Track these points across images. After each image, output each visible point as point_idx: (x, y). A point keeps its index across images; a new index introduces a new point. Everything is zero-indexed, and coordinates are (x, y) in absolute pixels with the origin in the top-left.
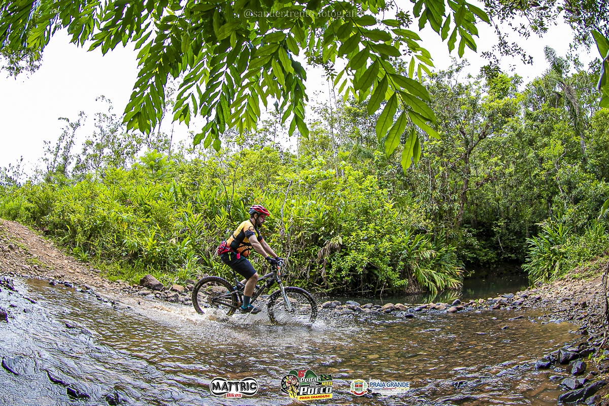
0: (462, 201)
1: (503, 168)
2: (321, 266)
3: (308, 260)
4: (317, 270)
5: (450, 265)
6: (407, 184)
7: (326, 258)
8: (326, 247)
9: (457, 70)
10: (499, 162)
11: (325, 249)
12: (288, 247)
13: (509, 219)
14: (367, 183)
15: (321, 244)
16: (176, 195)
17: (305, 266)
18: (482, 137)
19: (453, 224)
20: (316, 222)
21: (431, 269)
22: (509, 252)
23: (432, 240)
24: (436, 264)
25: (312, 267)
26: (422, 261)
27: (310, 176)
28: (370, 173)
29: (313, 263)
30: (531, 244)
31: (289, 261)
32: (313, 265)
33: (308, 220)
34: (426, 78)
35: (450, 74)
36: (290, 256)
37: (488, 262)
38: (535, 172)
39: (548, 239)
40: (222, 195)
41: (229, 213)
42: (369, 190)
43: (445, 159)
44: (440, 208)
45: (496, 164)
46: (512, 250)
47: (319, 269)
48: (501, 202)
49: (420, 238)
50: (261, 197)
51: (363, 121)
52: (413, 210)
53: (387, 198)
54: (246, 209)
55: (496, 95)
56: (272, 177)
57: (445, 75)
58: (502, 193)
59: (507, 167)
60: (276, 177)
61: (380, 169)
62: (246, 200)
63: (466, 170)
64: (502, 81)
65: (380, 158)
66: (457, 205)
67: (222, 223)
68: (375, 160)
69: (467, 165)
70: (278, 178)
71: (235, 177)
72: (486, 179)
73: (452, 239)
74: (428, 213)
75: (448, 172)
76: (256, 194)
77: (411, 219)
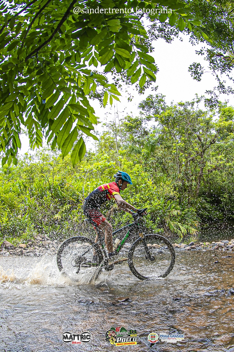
0: (199, 181)
1: (225, 162)
5: (191, 220)
6: (165, 170)
7: (111, 216)
9: (197, 102)
10: (223, 158)
11: (111, 211)
13: (230, 194)
14: (135, 169)
15: (108, 208)
16: (20, 188)
18: (213, 142)
19: (193, 194)
21: (179, 222)
22: (231, 213)
23: (180, 204)
24: (183, 219)
26: (173, 216)
27: (100, 167)
28: (139, 162)
34: (178, 106)
35: (193, 104)
40: (47, 184)
41: (52, 194)
42: (136, 173)
43: (186, 155)
44: (184, 185)
45: (221, 160)
46: (233, 213)
48: (224, 183)
49: (170, 202)
50: (70, 182)
51: (136, 131)
52: (166, 185)
53: (149, 178)
54: (62, 191)
55: (224, 118)
56: (79, 168)
57: (189, 104)
58: (226, 178)
59: (228, 162)
60: (80, 168)
61: (146, 160)
62: (62, 185)
63: (202, 162)
64: (229, 111)
65: (145, 153)
66: (194, 183)
67: (48, 201)
68: (142, 155)
69: (202, 159)
70: (81, 169)
71: (54, 171)
72: (214, 168)
73: (193, 204)
74: (176, 187)
75: (189, 162)
76: (68, 180)
77: (165, 191)
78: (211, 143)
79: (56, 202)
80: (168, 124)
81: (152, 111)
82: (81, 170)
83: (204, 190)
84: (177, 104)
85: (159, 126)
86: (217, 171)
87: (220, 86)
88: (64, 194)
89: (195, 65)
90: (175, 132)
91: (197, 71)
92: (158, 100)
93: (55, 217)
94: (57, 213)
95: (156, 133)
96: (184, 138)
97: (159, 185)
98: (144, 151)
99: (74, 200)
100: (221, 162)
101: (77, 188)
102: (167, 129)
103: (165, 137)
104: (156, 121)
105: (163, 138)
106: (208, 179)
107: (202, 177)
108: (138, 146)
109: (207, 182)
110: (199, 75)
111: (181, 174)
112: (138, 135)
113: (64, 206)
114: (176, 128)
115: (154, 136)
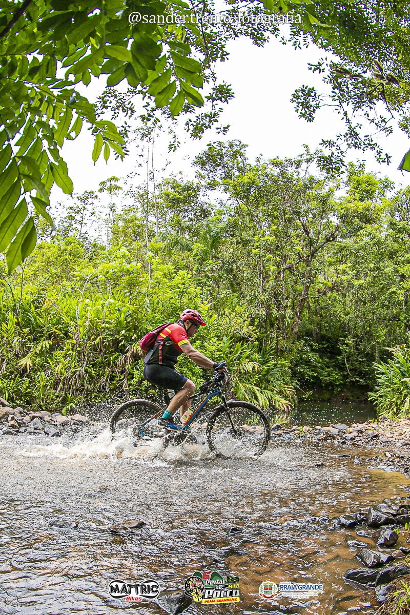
0: (300, 309)
1: (352, 278)
2: (122, 377)
3: (108, 370)
4: (117, 381)
5: (279, 382)
6: (235, 285)
7: (127, 366)
8: (128, 354)
9: (308, 161)
10: (347, 270)
11: (127, 356)
12: (84, 356)
13: (359, 337)
14: (177, 280)
15: (122, 351)
17: (104, 376)
18: (331, 238)
19: (287, 334)
20: (117, 324)
21: (255, 384)
22: (357, 375)
23: (259, 351)
24: (263, 379)
25: (112, 378)
26: (245, 373)
27: (111, 271)
28: (186, 267)
29: (113, 373)
30: (379, 370)
31: (85, 371)
32: (113, 377)
33: (108, 323)
34: (269, 166)
35: (298, 164)
36: (86, 366)
37: (331, 384)
38: (392, 290)
39: (399, 368)
40: (9, 299)
41: (18, 320)
42: (179, 288)
43: (278, 259)
44: (269, 315)
45: (344, 272)
46: (361, 374)
47: (120, 380)
48: (347, 317)
49: (242, 346)
50: (54, 297)
51: (186, 208)
52: (234, 314)
53: (203, 298)
54: (37, 313)
55: (357, 196)
56: (71, 273)
57: (292, 164)
58: (353, 307)
59: (357, 277)
60: (74, 273)
61: (200, 264)
62: (38, 302)
63: (307, 273)
64: (367, 182)
65: (200, 251)
66: (289, 312)
67: (9, 332)
68: (194, 254)
69: (308, 268)
70: (76, 273)
71: (24, 276)
72: (330, 288)
73: (285, 351)
74: (254, 318)
75: (284, 274)
76: (50, 295)
77: (232, 324)
78: (328, 240)
79: (24, 334)
80: (248, 199)
81: (220, 171)
82: (76, 277)
83: (309, 326)
84: (268, 162)
85: (230, 202)
86: (335, 294)
87: (350, 134)
88: (41, 320)
89: (305, 91)
90: (260, 215)
91: (308, 102)
92: (232, 152)
93: (21, 363)
94: (24, 356)
95: (224, 214)
96: (276, 227)
97: (223, 312)
98: (198, 247)
99: (59, 332)
100: (344, 278)
101: (65, 310)
102: (244, 208)
103: (240, 223)
104: (226, 190)
105: (235, 225)
106: (318, 307)
107: (307, 302)
108: (187, 237)
109: (316, 313)
110: (312, 109)
111: (266, 295)
112: (190, 216)
113: (39, 342)
114: (261, 207)
115: (220, 221)
